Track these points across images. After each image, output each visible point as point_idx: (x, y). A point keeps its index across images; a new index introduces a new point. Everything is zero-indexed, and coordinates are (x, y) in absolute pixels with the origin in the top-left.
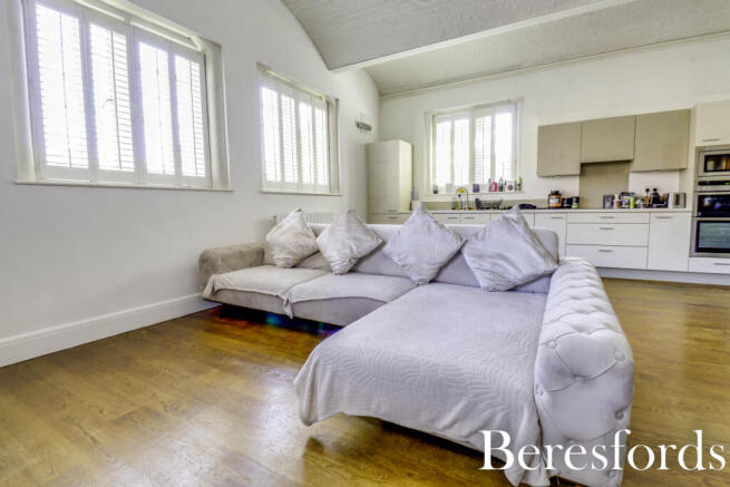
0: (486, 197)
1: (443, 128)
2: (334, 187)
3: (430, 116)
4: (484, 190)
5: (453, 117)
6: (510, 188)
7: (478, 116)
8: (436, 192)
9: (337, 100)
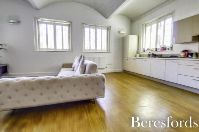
0: (159, 53)
1: (148, 28)
2: (109, 50)
3: (144, 25)
4: (159, 50)
5: (151, 24)
6: (168, 49)
7: (159, 22)
8: (144, 51)
9: (110, 27)
